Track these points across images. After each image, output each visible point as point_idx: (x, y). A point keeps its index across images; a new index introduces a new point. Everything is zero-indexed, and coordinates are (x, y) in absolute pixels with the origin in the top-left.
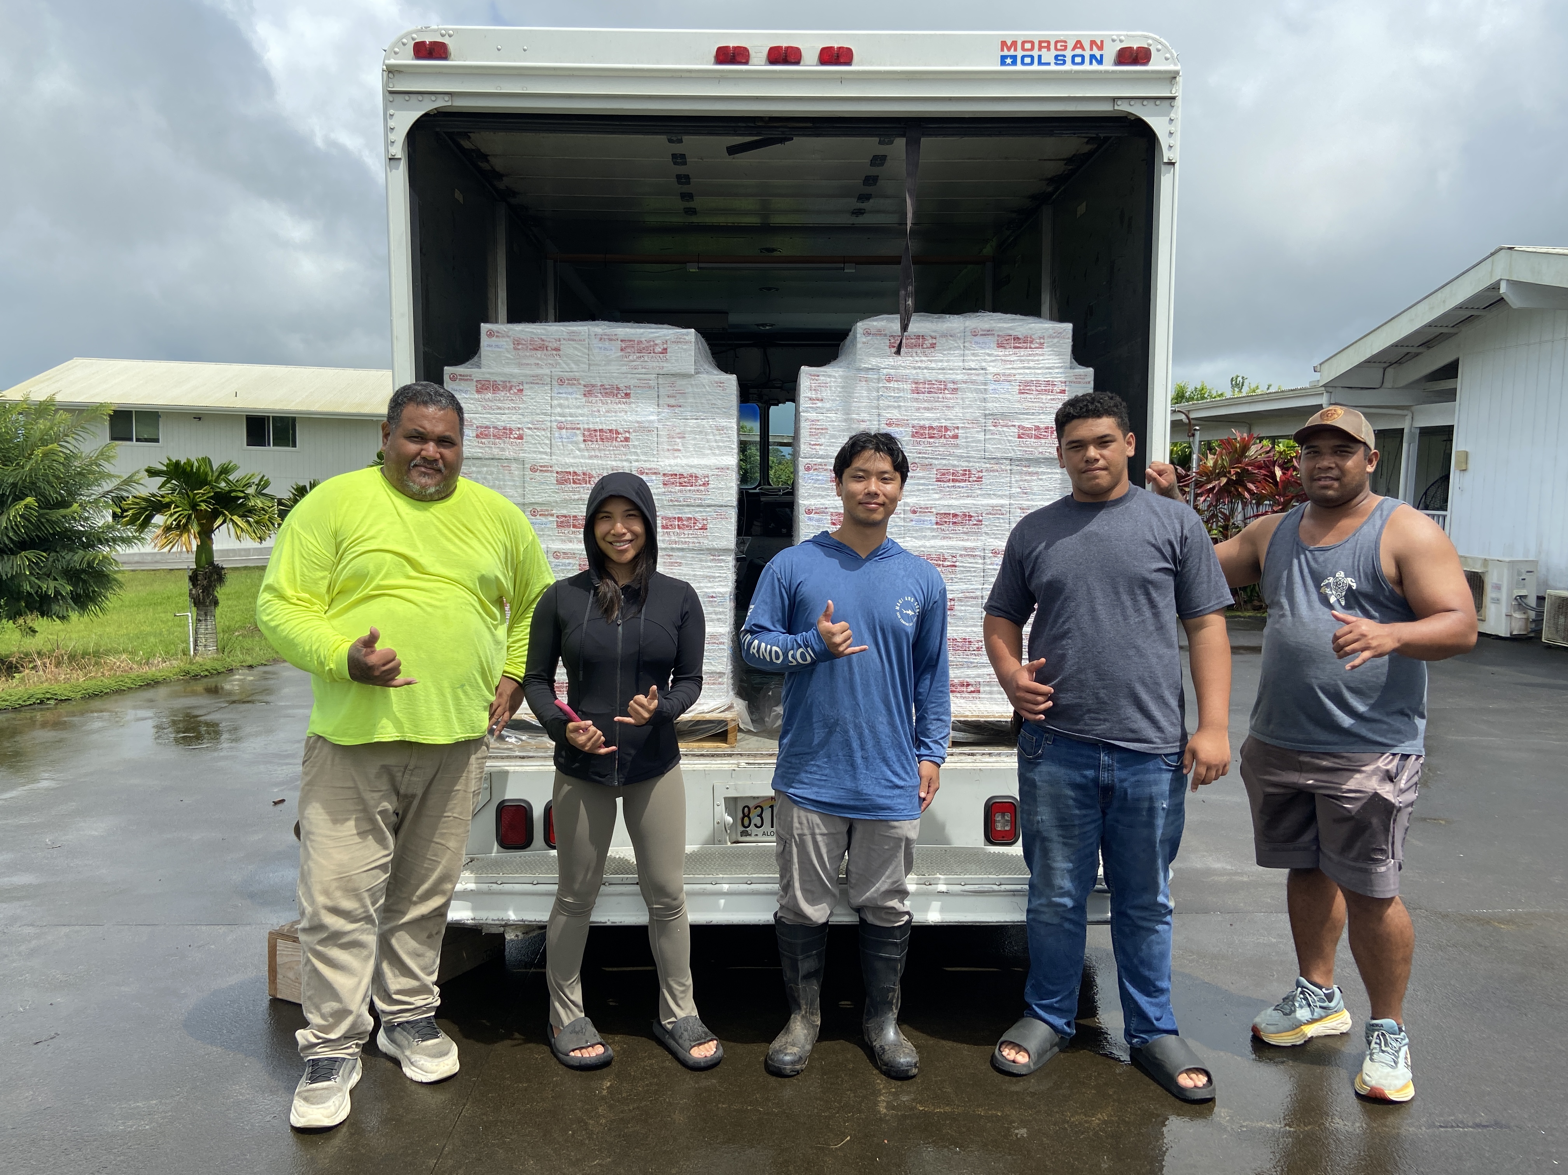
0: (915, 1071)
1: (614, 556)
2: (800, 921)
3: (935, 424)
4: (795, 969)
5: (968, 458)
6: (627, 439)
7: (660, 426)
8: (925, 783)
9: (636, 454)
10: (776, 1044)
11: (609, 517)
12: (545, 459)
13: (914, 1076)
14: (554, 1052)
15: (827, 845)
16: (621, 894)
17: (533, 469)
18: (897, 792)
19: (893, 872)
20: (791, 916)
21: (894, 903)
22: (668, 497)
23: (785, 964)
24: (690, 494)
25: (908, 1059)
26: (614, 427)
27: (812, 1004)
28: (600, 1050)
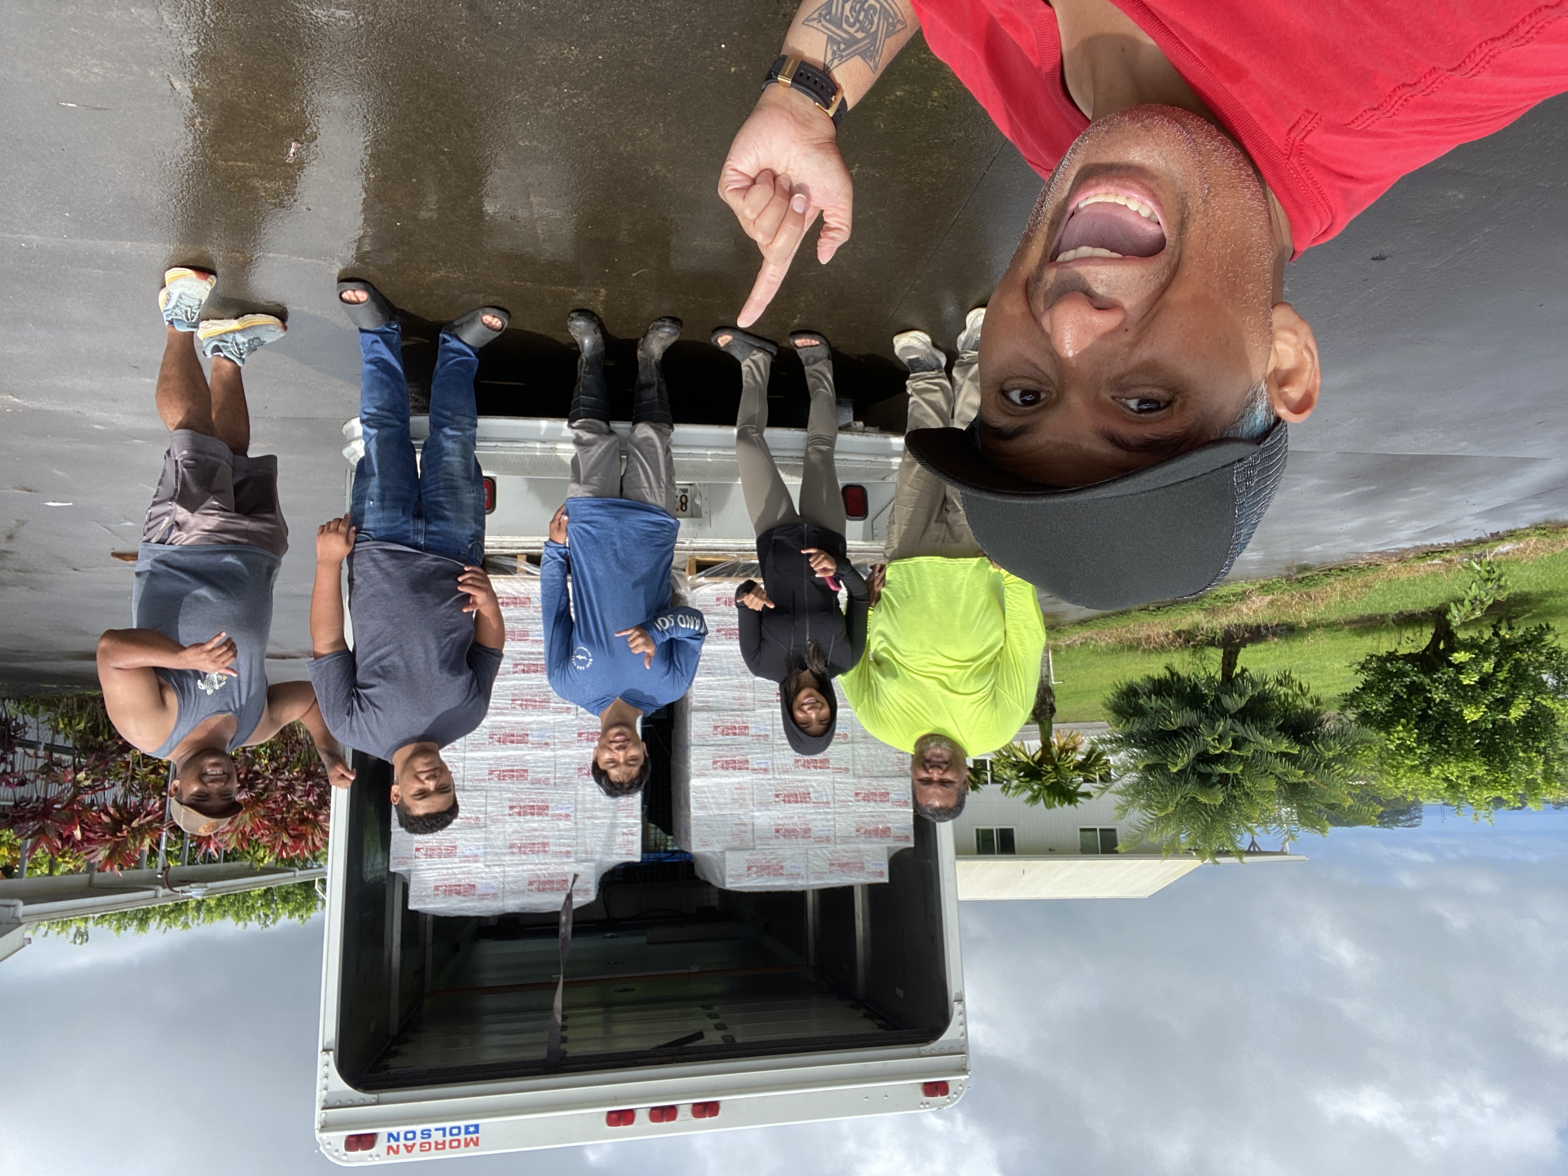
0: (573, 315)
1: (814, 692)
2: (657, 426)
3: (529, 817)
4: (659, 391)
5: (501, 790)
6: (777, 796)
7: (751, 807)
8: (563, 527)
9: (770, 785)
10: (674, 339)
11: (820, 721)
12: (838, 778)
13: (573, 311)
14: (829, 344)
15: (640, 480)
16: (784, 450)
17: (847, 770)
18: (587, 518)
19: (589, 459)
20: (664, 429)
21: (586, 436)
22: (743, 751)
23: (666, 396)
24: (728, 755)
25: (578, 323)
26: (788, 805)
27: (646, 366)
28: (799, 342)
